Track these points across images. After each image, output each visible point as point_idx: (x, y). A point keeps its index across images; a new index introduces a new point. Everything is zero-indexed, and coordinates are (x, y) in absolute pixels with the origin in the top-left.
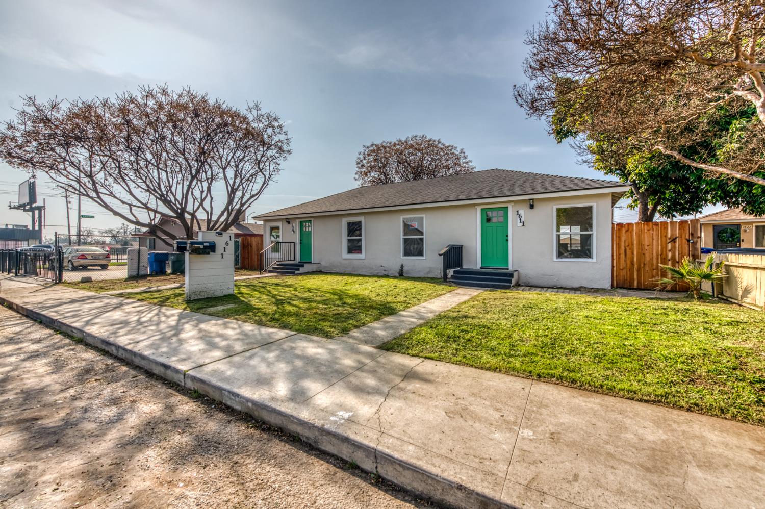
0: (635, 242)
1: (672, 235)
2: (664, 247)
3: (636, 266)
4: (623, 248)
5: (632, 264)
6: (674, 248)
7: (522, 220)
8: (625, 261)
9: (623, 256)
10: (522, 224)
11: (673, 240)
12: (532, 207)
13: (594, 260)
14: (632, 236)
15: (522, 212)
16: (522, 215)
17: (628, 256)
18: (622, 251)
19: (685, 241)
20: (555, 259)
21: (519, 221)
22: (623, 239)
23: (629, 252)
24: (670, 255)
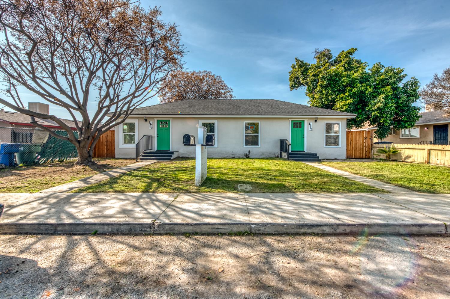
0: (354, 139)
1: (365, 136)
2: (363, 141)
3: (354, 149)
4: (350, 141)
5: (353, 148)
6: (366, 141)
7: (312, 128)
8: (351, 147)
9: (350, 145)
10: (311, 130)
11: (366, 139)
12: (316, 121)
13: (340, 146)
14: (353, 136)
15: (311, 124)
16: (312, 125)
17: (352, 145)
18: (349, 143)
19: (369, 139)
20: (325, 147)
21: (310, 128)
22: (350, 137)
23: (352, 143)
24: (364, 144)
